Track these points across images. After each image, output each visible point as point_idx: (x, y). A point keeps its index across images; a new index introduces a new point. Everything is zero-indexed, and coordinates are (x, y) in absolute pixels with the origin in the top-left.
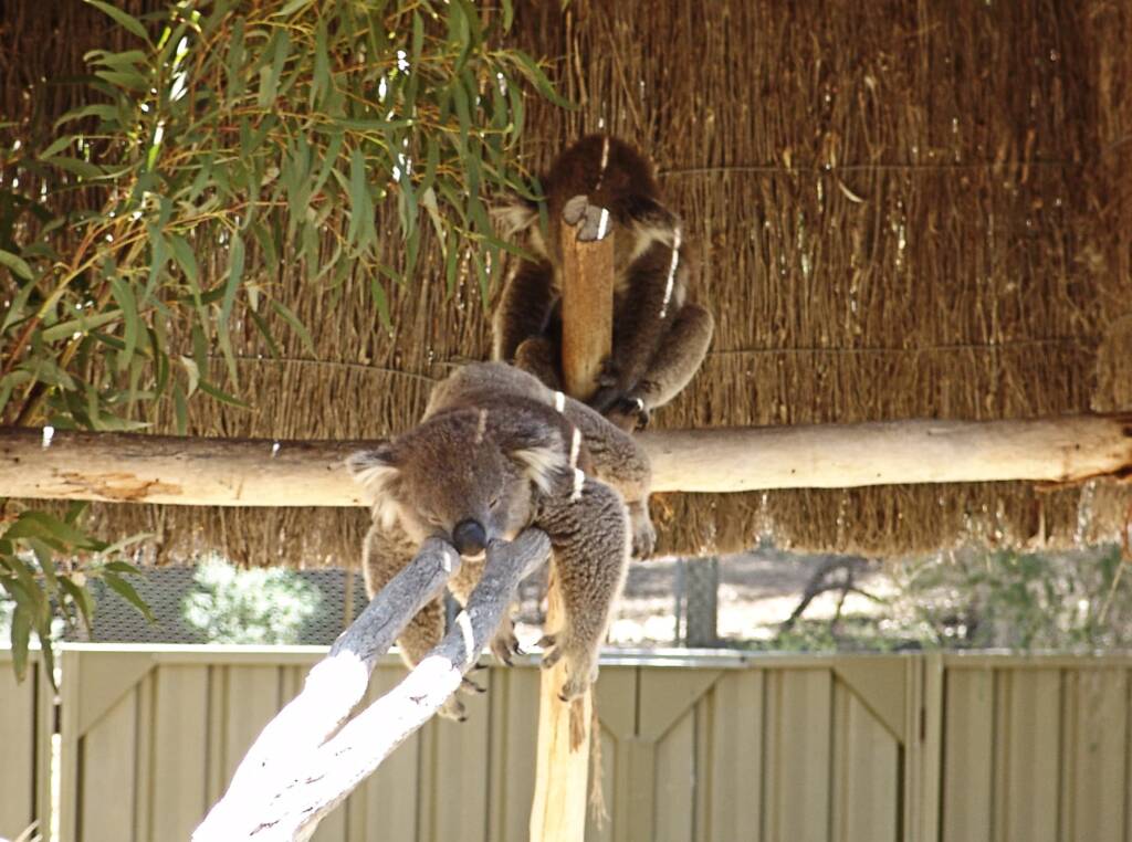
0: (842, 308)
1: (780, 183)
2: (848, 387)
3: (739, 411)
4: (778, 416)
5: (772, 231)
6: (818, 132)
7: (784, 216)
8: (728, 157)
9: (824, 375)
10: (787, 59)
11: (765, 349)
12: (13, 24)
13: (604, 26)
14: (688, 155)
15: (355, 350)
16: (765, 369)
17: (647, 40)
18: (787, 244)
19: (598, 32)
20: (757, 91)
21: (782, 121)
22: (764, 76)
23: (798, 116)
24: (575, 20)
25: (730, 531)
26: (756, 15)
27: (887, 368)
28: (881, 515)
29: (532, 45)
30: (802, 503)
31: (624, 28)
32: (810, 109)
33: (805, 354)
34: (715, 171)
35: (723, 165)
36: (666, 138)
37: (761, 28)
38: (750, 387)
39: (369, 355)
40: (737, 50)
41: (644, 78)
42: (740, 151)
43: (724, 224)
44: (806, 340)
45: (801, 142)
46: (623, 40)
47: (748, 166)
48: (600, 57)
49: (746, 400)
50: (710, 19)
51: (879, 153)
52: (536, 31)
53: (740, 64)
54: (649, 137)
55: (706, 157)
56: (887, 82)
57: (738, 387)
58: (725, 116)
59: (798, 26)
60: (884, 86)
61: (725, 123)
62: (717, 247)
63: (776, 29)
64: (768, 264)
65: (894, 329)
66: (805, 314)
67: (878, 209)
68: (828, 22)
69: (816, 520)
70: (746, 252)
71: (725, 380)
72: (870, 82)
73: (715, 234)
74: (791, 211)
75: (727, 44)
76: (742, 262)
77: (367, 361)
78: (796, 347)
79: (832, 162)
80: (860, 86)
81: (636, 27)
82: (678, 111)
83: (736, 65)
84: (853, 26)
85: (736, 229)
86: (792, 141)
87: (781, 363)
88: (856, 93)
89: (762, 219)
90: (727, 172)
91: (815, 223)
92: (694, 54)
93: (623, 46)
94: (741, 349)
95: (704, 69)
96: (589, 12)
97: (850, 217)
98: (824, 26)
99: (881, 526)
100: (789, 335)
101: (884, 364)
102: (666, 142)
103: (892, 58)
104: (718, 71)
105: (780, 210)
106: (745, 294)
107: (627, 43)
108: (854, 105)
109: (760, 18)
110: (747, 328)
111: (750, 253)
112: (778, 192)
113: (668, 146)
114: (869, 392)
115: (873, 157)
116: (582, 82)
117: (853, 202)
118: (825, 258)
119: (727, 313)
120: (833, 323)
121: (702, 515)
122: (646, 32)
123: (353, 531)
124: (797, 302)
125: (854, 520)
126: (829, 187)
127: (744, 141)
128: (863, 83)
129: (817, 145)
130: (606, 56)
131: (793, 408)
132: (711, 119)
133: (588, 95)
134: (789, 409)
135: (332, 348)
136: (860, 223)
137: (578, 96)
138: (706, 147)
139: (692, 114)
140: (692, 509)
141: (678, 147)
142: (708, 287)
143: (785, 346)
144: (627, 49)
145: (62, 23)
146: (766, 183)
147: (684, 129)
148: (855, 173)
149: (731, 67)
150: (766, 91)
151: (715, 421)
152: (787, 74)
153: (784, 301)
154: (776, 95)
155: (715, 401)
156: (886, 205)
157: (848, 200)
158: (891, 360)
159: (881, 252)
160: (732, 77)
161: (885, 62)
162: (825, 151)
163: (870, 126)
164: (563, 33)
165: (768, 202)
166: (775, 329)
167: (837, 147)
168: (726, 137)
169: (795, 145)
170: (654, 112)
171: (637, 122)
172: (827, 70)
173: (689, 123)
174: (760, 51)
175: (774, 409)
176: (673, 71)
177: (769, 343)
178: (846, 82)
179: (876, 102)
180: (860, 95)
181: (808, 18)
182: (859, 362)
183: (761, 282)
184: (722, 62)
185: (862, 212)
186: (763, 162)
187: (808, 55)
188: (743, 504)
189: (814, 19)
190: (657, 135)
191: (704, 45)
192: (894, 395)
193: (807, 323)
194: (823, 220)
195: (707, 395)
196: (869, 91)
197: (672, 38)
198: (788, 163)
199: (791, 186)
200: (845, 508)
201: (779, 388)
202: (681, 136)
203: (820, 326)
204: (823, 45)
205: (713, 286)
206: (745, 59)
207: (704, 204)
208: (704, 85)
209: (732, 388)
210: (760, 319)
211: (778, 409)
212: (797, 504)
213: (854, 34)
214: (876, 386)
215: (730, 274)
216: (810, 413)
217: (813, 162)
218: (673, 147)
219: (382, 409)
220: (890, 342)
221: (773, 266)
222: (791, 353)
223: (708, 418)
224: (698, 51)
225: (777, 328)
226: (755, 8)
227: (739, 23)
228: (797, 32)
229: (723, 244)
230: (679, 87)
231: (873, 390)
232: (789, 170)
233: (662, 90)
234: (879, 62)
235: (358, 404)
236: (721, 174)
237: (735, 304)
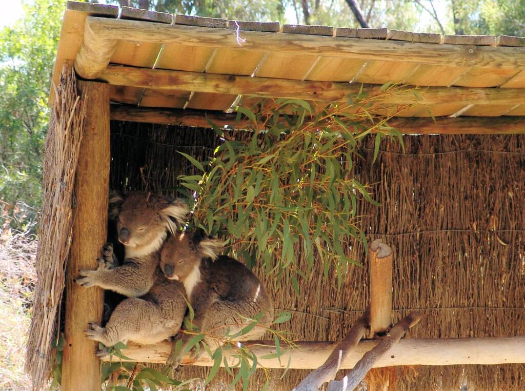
0: (497, 290)
1: (471, 237)
2: (499, 324)
3: (453, 333)
4: (470, 335)
5: (468, 257)
6: (488, 215)
7: (473, 250)
8: (450, 226)
9: (490, 318)
10: (475, 184)
11: (464, 307)
12: (148, 165)
13: (398, 170)
14: (432, 224)
15: (290, 304)
16: (464, 315)
17: (415, 175)
18: (474, 262)
19: (395, 172)
20: (462, 197)
21: (473, 210)
22: (465, 191)
23: (479, 209)
24: (385, 167)
25: (448, 383)
26: (462, 166)
27: (517, 316)
28: (513, 378)
29: (367, 178)
30: (480, 372)
31: (406, 170)
32: (485, 206)
33: (481, 309)
34: (443, 231)
35: (447, 229)
36: (423, 217)
37: (465, 172)
38: (458, 323)
39: (296, 306)
40: (453, 181)
41: (414, 192)
42: (454, 223)
43: (447, 254)
44: (482, 303)
45: (481, 219)
46: (405, 175)
47: (458, 229)
48: (395, 182)
49: (455, 327)
50: (442, 167)
51: (514, 225)
52: (369, 171)
53: (455, 187)
54: (416, 216)
55: (440, 225)
56: (518, 195)
57: (453, 323)
58: (448, 208)
59: (480, 171)
60: (516, 196)
61: (449, 211)
62: (444, 263)
63: (471, 172)
64: (466, 271)
65: (520, 299)
66: (482, 292)
67: (514, 248)
68: (493, 169)
69: (485, 380)
70: (456, 266)
71: (447, 320)
72: (511, 194)
73: (444, 258)
74: (476, 248)
75: (449, 178)
76: (455, 270)
77: (295, 309)
78: (478, 306)
79: (494, 228)
80: (507, 197)
81: (411, 170)
82: (428, 206)
83: (453, 187)
84: (503, 170)
85: (453, 256)
86: (477, 219)
87: (471, 313)
88: (505, 199)
89: (464, 253)
90: (449, 231)
91: (486, 254)
92: (435, 182)
93: (405, 178)
94: (454, 307)
95: (439, 189)
96: (391, 163)
97: (501, 252)
98: (491, 171)
99: (513, 384)
100: (475, 301)
101: (515, 314)
102: (423, 219)
103: (520, 184)
104: (445, 189)
105: (472, 248)
106: (456, 283)
107: (407, 176)
108: (504, 204)
109: (464, 167)
110: (456, 298)
111: (458, 266)
112: (471, 240)
113: (424, 220)
114: (509, 325)
115: (512, 227)
116: (387, 193)
117: (503, 245)
118: (491, 269)
119: (448, 291)
120: (493, 296)
121: (436, 377)
122: (415, 172)
123: (288, 380)
124: (478, 287)
125: (502, 380)
126: (493, 239)
127: (456, 219)
128: (508, 195)
129: (487, 221)
130: (398, 182)
131: (476, 332)
132: (443, 209)
133: (390, 198)
134: (474, 333)
135: (280, 303)
136: (505, 254)
137: (386, 199)
138: (440, 221)
139: (434, 207)
140: (432, 374)
141: (428, 221)
142: (440, 280)
143: (473, 306)
144: (407, 179)
145: (169, 165)
146: (466, 237)
147: (431, 213)
148: (504, 233)
149: (451, 188)
150: (466, 198)
151: (442, 337)
152: (475, 191)
153: (473, 287)
154: (470, 199)
155: (443, 328)
156: (517, 247)
157: (501, 244)
158: (518, 313)
159: (515, 266)
160: (451, 192)
161: (517, 186)
162: (491, 223)
163: (510, 213)
164: (380, 172)
165: (466, 245)
166: (468, 298)
167: (496, 222)
168: (449, 217)
169: (478, 220)
170: (418, 206)
171: (411, 210)
172: (493, 189)
173: (433, 212)
174: (463, 181)
175: (468, 332)
176: (426, 190)
177: (466, 304)
178: (500, 194)
179: (513, 204)
180: (507, 200)
181: (484, 166)
182: (504, 313)
183: (463, 279)
184: (448, 185)
185: (507, 250)
186: (464, 228)
187: (484, 182)
188: (454, 372)
189: (487, 167)
190: (419, 215)
191: (440, 178)
192: (519, 327)
193: (482, 296)
194: (490, 253)
195: (439, 326)
196: (511, 199)
197: (426, 175)
198: (475, 229)
199: (476, 237)
200: (498, 375)
201: (470, 324)
202: (429, 216)
203: (488, 297)
204: (491, 179)
205: (442, 280)
206: (457, 184)
207: (439, 245)
208: (440, 195)
209: (450, 323)
210: (462, 294)
211: (470, 332)
212: (477, 372)
213: (504, 174)
214: (512, 323)
215: (449, 275)
216: (483, 334)
217: (486, 228)
218: (426, 221)
219: (301, 329)
220: (518, 305)
221: (468, 272)
222: (475, 309)
223: (440, 336)
224: (437, 180)
225: (470, 298)
226: (462, 163)
227: (455, 169)
228: (479, 173)
229: (447, 262)
230: (429, 195)
231: (510, 325)
232: (476, 231)
233: (422, 197)
234: (515, 186)
235: (291, 327)
236: (447, 232)
237: (451, 287)
